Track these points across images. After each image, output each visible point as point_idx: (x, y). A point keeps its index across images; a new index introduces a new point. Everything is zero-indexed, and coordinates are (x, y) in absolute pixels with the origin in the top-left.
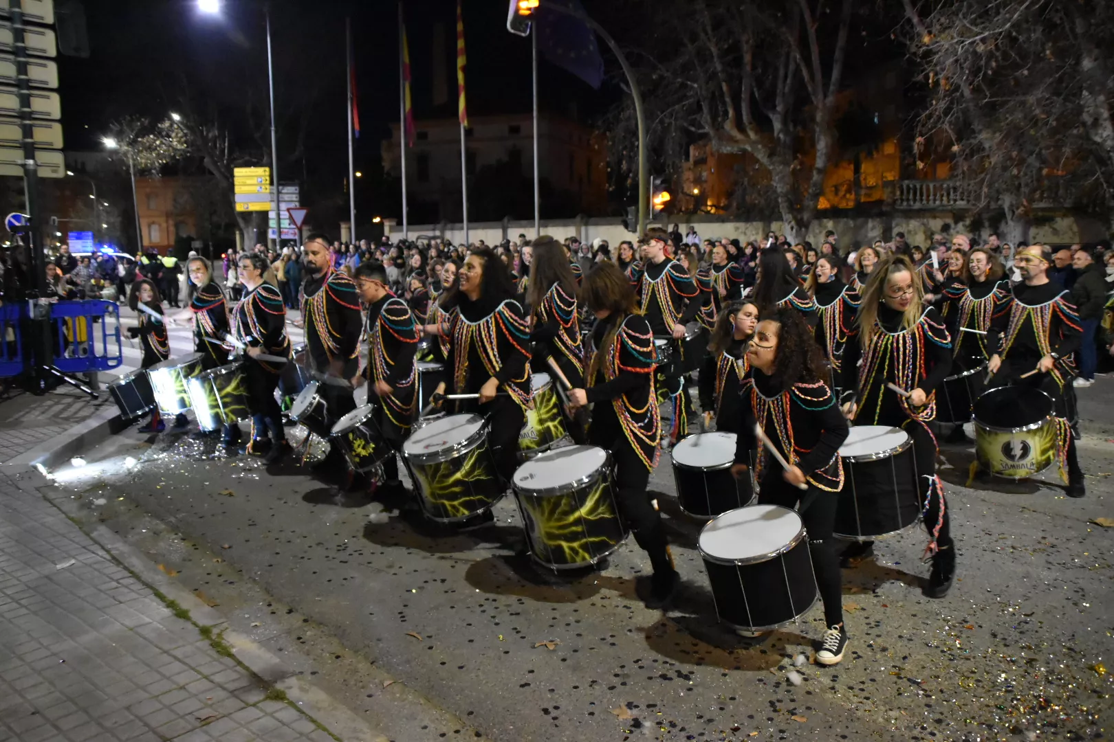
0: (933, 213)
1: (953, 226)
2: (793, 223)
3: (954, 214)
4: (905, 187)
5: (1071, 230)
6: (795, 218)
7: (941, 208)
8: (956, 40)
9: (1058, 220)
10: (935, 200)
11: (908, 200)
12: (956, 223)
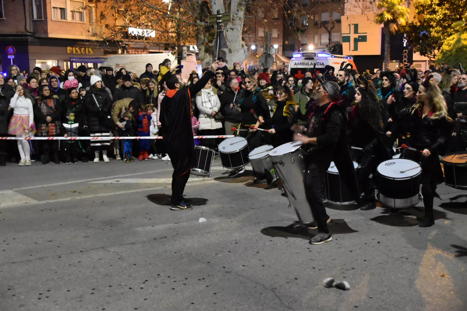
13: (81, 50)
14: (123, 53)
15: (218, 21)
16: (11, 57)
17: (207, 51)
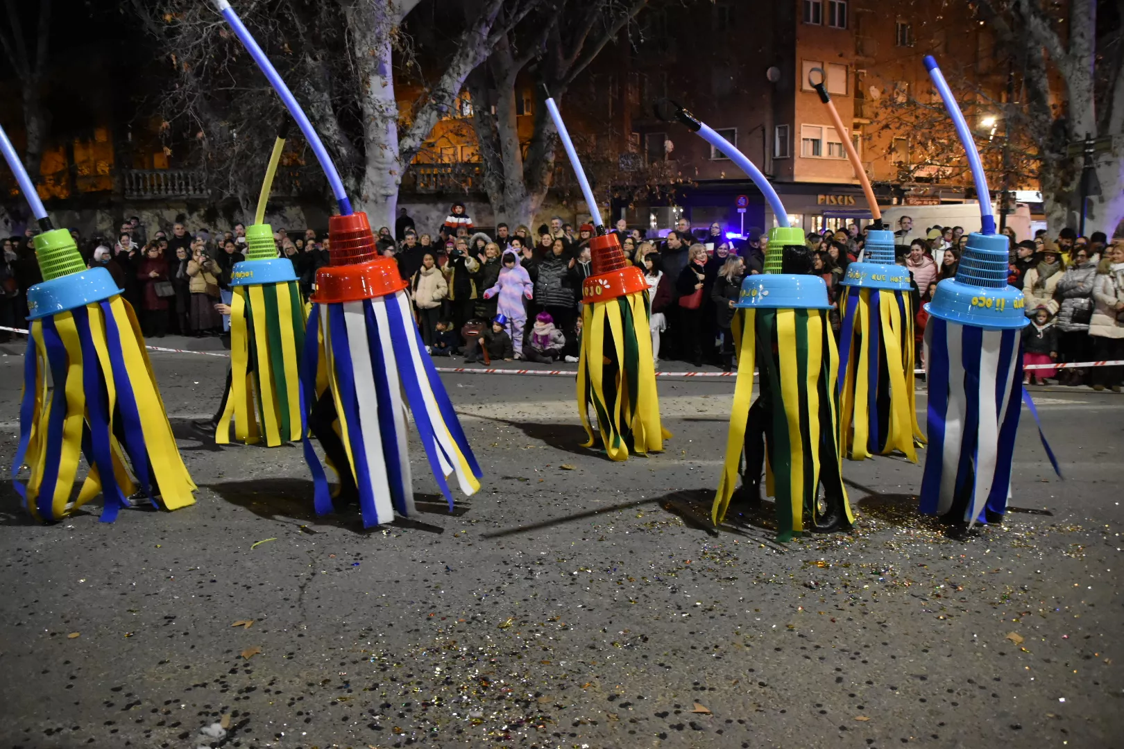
0: (166, 203)
1: (188, 216)
2: (7, 216)
3: (188, 204)
4: (133, 175)
5: (299, 218)
6: (8, 210)
7: (173, 198)
8: (198, 23)
9: (287, 208)
10: (167, 190)
11: (138, 190)
12: (191, 213)
13: (837, 200)
14: (899, 203)
15: (1087, 151)
16: (742, 211)
17: (1057, 200)
